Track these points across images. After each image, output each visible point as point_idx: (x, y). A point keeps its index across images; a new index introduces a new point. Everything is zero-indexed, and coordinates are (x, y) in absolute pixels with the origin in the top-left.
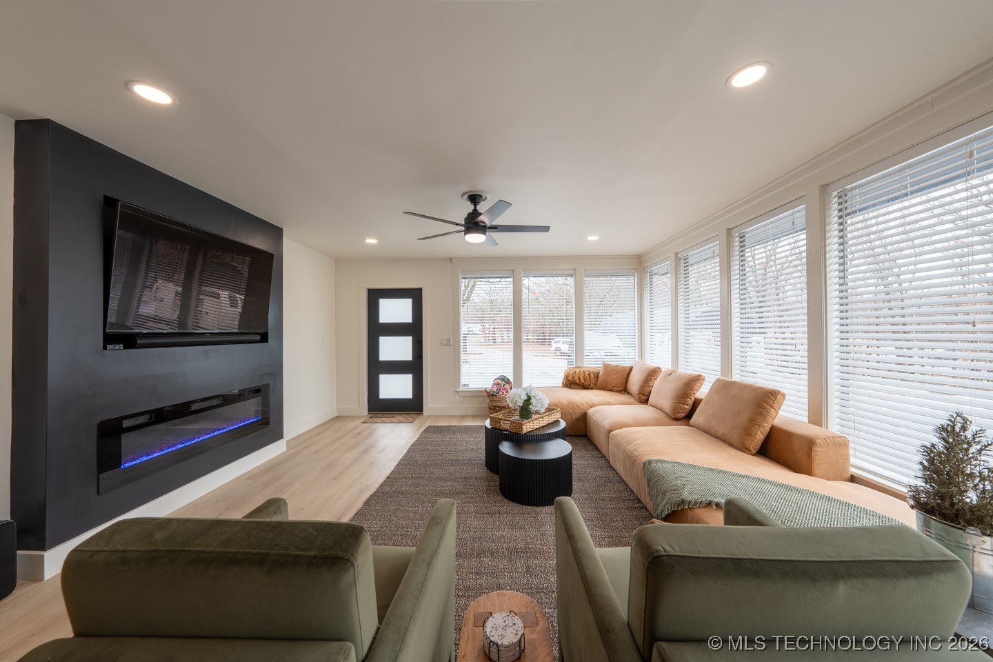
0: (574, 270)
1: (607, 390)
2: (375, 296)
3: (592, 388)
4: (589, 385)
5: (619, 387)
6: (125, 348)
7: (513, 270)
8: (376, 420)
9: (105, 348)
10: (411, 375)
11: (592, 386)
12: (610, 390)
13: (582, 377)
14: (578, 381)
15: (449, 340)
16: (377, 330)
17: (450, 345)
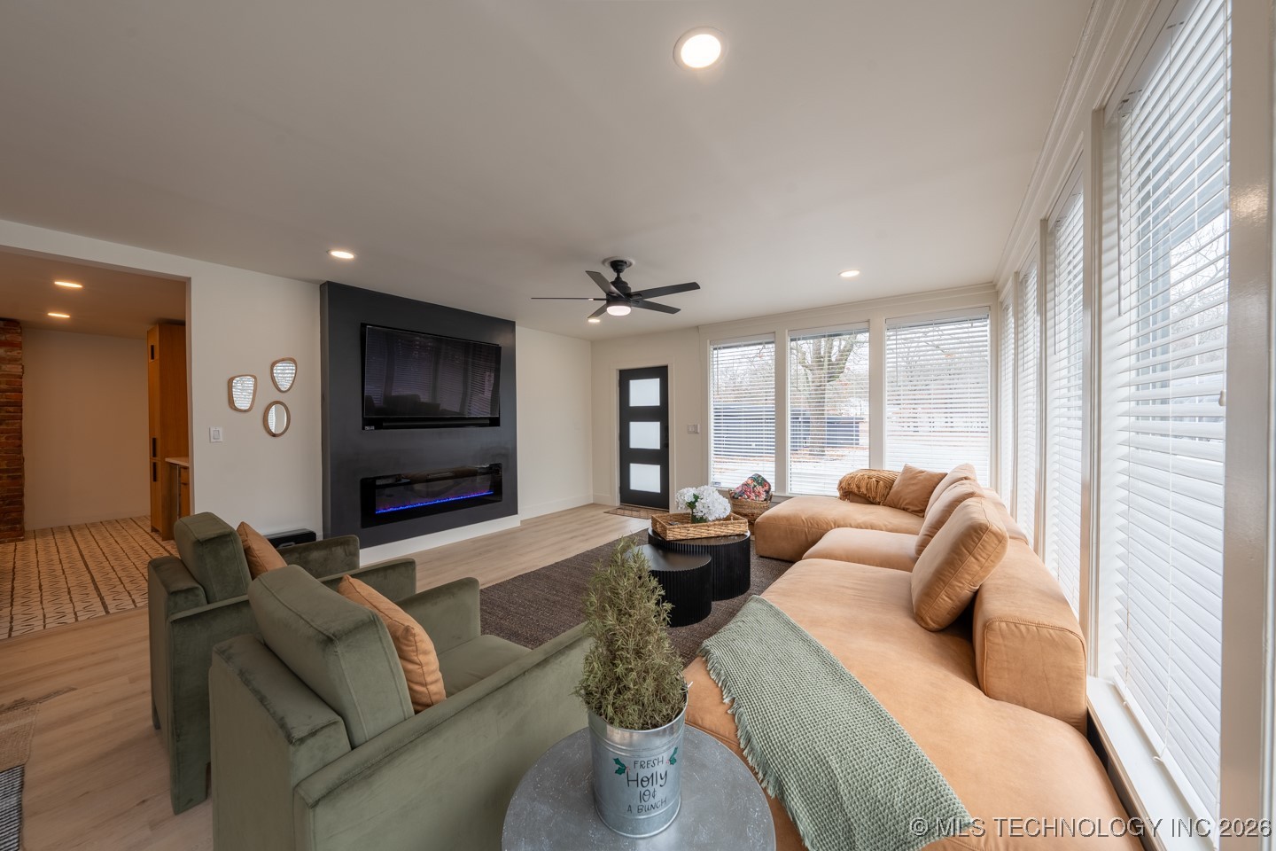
0: (868, 321)
1: (900, 509)
2: (626, 376)
3: (879, 504)
4: (874, 498)
5: (917, 506)
6: (376, 429)
7: (774, 333)
8: (627, 512)
9: (363, 429)
10: (659, 466)
11: (878, 500)
12: (904, 509)
13: (863, 485)
14: (856, 490)
15: (696, 427)
16: (629, 414)
17: (697, 433)
